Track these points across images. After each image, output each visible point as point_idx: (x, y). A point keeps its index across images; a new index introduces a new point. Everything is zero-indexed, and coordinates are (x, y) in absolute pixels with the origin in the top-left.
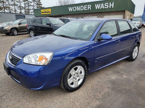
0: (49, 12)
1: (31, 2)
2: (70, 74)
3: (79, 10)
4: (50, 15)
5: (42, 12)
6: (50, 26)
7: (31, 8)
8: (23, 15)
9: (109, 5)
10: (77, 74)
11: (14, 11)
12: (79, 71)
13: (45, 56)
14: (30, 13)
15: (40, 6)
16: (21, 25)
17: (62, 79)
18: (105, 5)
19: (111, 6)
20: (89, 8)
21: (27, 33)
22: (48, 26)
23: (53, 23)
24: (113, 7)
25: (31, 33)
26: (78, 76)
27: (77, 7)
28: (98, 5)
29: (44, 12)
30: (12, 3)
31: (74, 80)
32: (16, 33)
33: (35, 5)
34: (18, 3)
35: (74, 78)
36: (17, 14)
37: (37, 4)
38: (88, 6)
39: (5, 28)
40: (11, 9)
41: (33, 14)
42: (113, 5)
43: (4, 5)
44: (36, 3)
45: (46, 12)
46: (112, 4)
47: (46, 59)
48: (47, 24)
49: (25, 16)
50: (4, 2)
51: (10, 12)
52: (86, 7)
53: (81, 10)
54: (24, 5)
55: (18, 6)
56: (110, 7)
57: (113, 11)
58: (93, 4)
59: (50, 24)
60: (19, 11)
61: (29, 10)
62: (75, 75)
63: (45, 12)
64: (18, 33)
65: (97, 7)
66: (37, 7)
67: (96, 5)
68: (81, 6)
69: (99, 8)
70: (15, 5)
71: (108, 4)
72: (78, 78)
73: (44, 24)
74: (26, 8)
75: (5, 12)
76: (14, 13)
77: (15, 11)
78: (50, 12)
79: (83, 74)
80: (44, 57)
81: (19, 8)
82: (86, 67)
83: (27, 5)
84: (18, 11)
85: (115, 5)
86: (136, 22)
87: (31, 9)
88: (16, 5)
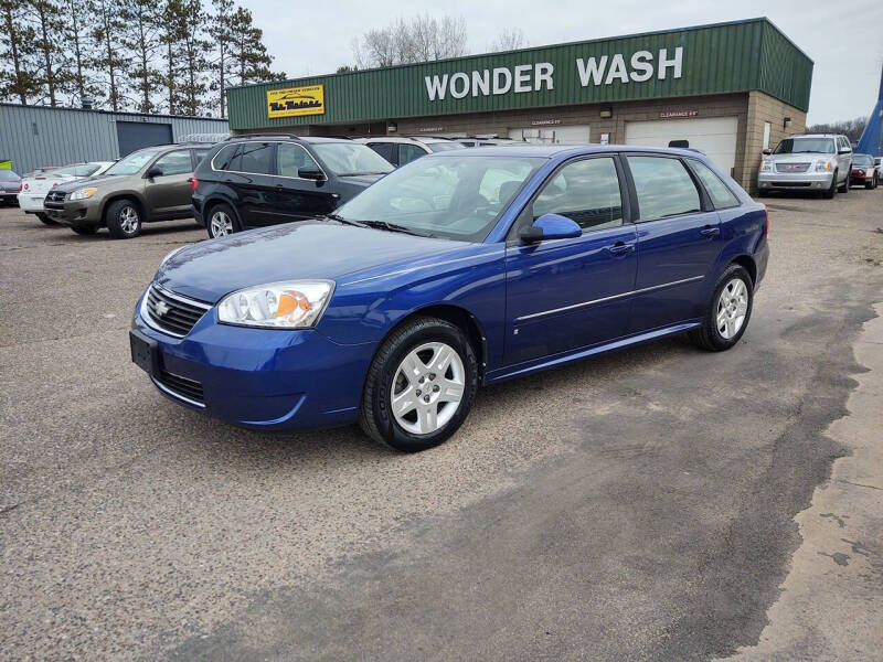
0: (312, 105)
1: (206, 46)
2: (402, 374)
3: (486, 92)
4: (321, 122)
5: (275, 107)
6: (319, 184)
7: (207, 77)
8: (163, 121)
9: (655, 62)
10: (433, 376)
11: (107, 97)
12: (440, 367)
13: (301, 295)
14: (203, 111)
15: (261, 65)
16: (159, 181)
17: (369, 391)
18: (635, 64)
19: (670, 69)
20: (544, 82)
21: (192, 221)
22: (309, 185)
23: (336, 170)
24: (678, 74)
25: (214, 222)
26: (436, 389)
27: (476, 75)
28: (592, 61)
29: (283, 102)
30: (99, 52)
31: (419, 403)
32: (129, 221)
33: (228, 60)
34: (130, 54)
35: (419, 393)
36: (127, 119)
37: (243, 57)
38: (539, 67)
39: (73, 197)
40: (92, 90)
41: (216, 114)
42: (677, 63)
43: (49, 66)
44: (238, 51)
45: (297, 106)
46: (671, 56)
47: (308, 306)
48: (301, 174)
49: (170, 126)
50: (53, 47)
51: (86, 107)
52: (523, 73)
53: (496, 91)
54: (168, 62)
55: (134, 68)
56: (662, 75)
57: (680, 95)
58: (563, 56)
59: (317, 175)
60: (137, 98)
61: (193, 89)
62: (422, 381)
63: (291, 105)
64: (145, 225)
65: (590, 72)
66: (244, 76)
67: (580, 62)
68: (497, 71)
69: (598, 81)
70: (114, 64)
71: (649, 56)
72: (435, 398)
73: (288, 176)
74: (180, 81)
75: (54, 107)
76: (108, 108)
77: (115, 97)
78: (317, 105)
79: (459, 379)
80: (298, 299)
81: (138, 81)
82: (469, 351)
83: (182, 65)
84: (133, 100)
85: (690, 60)
86: (814, 159)
87: (208, 85)
88: (119, 64)
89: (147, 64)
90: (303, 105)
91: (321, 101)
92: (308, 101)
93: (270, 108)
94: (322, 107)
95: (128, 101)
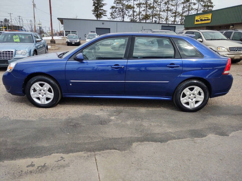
1: (195, 4)
4: (209, 25)
5: (197, 21)
8: (173, 26)
12: (45, 89)
15: (210, 8)
26: (45, 94)
30: (165, 8)
33: (200, 7)
35: (40, 94)
36: (164, 25)
37: (205, 6)
40: (161, 17)
49: (175, 27)
54: (182, 9)
55: (173, 11)
60: (172, 19)
62: (40, 91)
63: (202, 20)
77: (167, 19)
81: (173, 15)
83: (186, 10)
89: (177, 10)
90: (205, 20)
91: (210, 19)
92: (206, 19)
93: (195, 21)
94: (210, 20)
95: (170, 20)
